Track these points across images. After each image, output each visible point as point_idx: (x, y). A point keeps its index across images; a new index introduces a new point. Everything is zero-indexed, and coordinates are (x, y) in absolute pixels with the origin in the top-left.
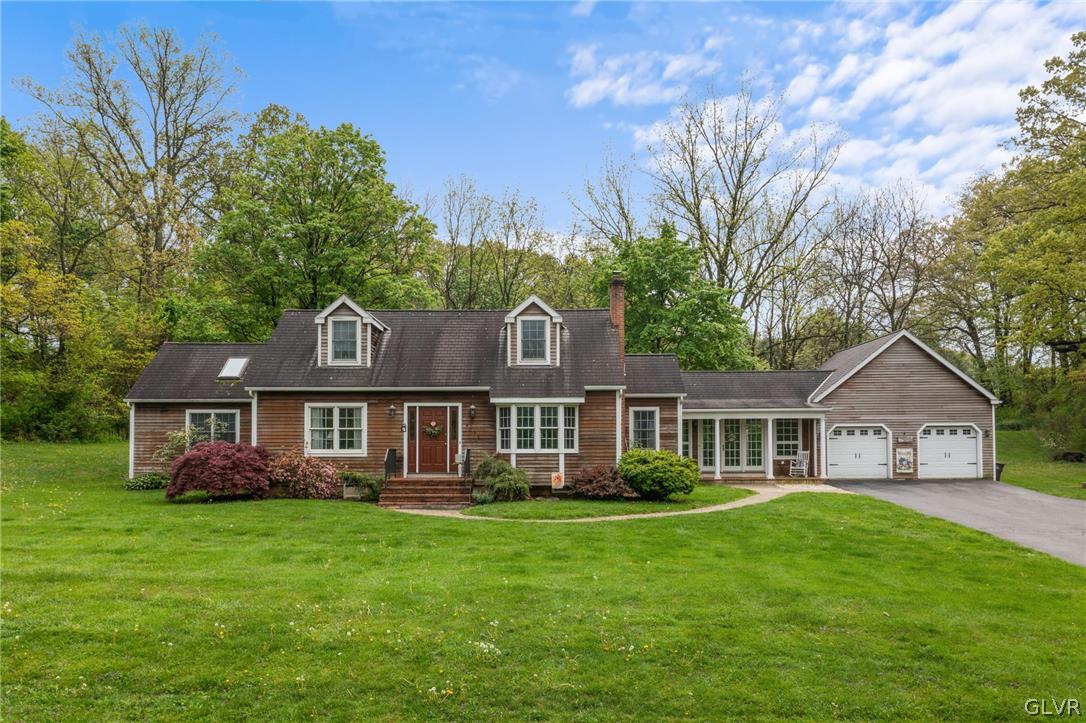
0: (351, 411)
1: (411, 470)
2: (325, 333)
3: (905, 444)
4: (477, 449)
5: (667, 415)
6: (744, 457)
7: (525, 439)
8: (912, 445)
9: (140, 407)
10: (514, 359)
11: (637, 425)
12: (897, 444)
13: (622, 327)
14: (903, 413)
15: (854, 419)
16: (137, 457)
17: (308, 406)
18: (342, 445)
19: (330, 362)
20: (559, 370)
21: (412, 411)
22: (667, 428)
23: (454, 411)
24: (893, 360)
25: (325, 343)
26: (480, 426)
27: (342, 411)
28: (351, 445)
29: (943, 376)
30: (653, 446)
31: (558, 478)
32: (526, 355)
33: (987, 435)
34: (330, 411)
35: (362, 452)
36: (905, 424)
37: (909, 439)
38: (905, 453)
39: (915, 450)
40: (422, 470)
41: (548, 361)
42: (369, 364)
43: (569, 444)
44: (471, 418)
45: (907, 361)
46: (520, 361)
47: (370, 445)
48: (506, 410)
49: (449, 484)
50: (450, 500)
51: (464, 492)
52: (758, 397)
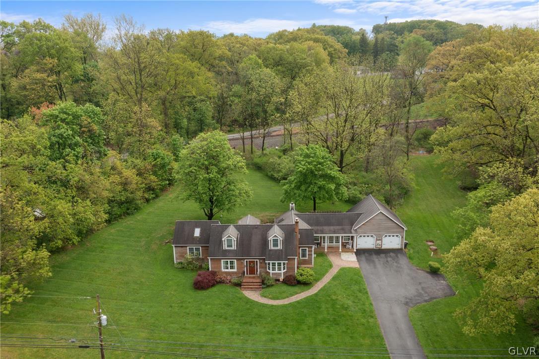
0: (232, 261)
1: (247, 274)
2: (225, 242)
3: (379, 240)
4: (262, 270)
5: (310, 250)
6: (334, 241)
7: (274, 269)
8: (381, 240)
9: (175, 246)
10: (271, 248)
11: (302, 252)
12: (377, 240)
13: (298, 232)
14: (379, 232)
15: (365, 234)
16: (176, 258)
17: (222, 260)
18: (231, 269)
19: (226, 248)
20: (282, 250)
21: (247, 261)
22: (310, 253)
23: (257, 261)
24: (378, 218)
25: (225, 244)
26: (263, 265)
27: (230, 261)
28: (233, 269)
29: (390, 222)
30: (306, 257)
31: (281, 278)
32: (274, 246)
33: (402, 237)
34: (227, 261)
35: (235, 270)
36: (380, 234)
37: (380, 238)
38: (379, 242)
39: (382, 241)
40: (250, 274)
41: (279, 248)
42: (236, 249)
43: (284, 269)
44: (261, 263)
45: (381, 218)
46: (272, 248)
47: (237, 269)
48: (269, 264)
49: (257, 283)
50: (257, 288)
51: (260, 285)
52: (339, 225)
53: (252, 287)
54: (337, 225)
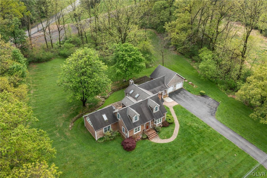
0: (139, 127)
1: (145, 130)
4: (152, 125)
12: (174, 87)
14: (175, 83)
16: (97, 137)
17: (134, 129)
19: (134, 122)
21: (145, 124)
23: (150, 122)
28: (139, 131)
32: (155, 111)
41: (158, 111)
42: (139, 120)
44: (152, 122)
47: (141, 130)
49: (154, 133)
50: (156, 136)
51: (156, 134)
52: (159, 86)
53: (153, 136)
54: (158, 86)
